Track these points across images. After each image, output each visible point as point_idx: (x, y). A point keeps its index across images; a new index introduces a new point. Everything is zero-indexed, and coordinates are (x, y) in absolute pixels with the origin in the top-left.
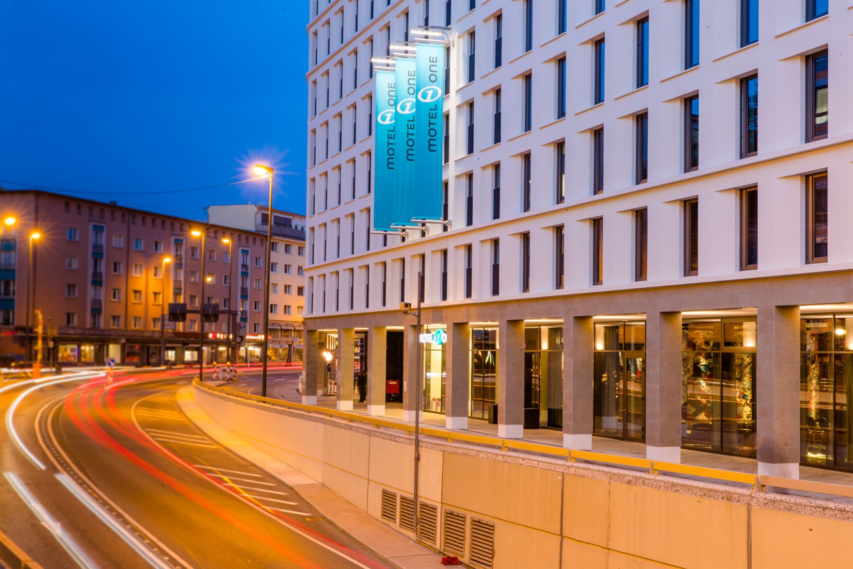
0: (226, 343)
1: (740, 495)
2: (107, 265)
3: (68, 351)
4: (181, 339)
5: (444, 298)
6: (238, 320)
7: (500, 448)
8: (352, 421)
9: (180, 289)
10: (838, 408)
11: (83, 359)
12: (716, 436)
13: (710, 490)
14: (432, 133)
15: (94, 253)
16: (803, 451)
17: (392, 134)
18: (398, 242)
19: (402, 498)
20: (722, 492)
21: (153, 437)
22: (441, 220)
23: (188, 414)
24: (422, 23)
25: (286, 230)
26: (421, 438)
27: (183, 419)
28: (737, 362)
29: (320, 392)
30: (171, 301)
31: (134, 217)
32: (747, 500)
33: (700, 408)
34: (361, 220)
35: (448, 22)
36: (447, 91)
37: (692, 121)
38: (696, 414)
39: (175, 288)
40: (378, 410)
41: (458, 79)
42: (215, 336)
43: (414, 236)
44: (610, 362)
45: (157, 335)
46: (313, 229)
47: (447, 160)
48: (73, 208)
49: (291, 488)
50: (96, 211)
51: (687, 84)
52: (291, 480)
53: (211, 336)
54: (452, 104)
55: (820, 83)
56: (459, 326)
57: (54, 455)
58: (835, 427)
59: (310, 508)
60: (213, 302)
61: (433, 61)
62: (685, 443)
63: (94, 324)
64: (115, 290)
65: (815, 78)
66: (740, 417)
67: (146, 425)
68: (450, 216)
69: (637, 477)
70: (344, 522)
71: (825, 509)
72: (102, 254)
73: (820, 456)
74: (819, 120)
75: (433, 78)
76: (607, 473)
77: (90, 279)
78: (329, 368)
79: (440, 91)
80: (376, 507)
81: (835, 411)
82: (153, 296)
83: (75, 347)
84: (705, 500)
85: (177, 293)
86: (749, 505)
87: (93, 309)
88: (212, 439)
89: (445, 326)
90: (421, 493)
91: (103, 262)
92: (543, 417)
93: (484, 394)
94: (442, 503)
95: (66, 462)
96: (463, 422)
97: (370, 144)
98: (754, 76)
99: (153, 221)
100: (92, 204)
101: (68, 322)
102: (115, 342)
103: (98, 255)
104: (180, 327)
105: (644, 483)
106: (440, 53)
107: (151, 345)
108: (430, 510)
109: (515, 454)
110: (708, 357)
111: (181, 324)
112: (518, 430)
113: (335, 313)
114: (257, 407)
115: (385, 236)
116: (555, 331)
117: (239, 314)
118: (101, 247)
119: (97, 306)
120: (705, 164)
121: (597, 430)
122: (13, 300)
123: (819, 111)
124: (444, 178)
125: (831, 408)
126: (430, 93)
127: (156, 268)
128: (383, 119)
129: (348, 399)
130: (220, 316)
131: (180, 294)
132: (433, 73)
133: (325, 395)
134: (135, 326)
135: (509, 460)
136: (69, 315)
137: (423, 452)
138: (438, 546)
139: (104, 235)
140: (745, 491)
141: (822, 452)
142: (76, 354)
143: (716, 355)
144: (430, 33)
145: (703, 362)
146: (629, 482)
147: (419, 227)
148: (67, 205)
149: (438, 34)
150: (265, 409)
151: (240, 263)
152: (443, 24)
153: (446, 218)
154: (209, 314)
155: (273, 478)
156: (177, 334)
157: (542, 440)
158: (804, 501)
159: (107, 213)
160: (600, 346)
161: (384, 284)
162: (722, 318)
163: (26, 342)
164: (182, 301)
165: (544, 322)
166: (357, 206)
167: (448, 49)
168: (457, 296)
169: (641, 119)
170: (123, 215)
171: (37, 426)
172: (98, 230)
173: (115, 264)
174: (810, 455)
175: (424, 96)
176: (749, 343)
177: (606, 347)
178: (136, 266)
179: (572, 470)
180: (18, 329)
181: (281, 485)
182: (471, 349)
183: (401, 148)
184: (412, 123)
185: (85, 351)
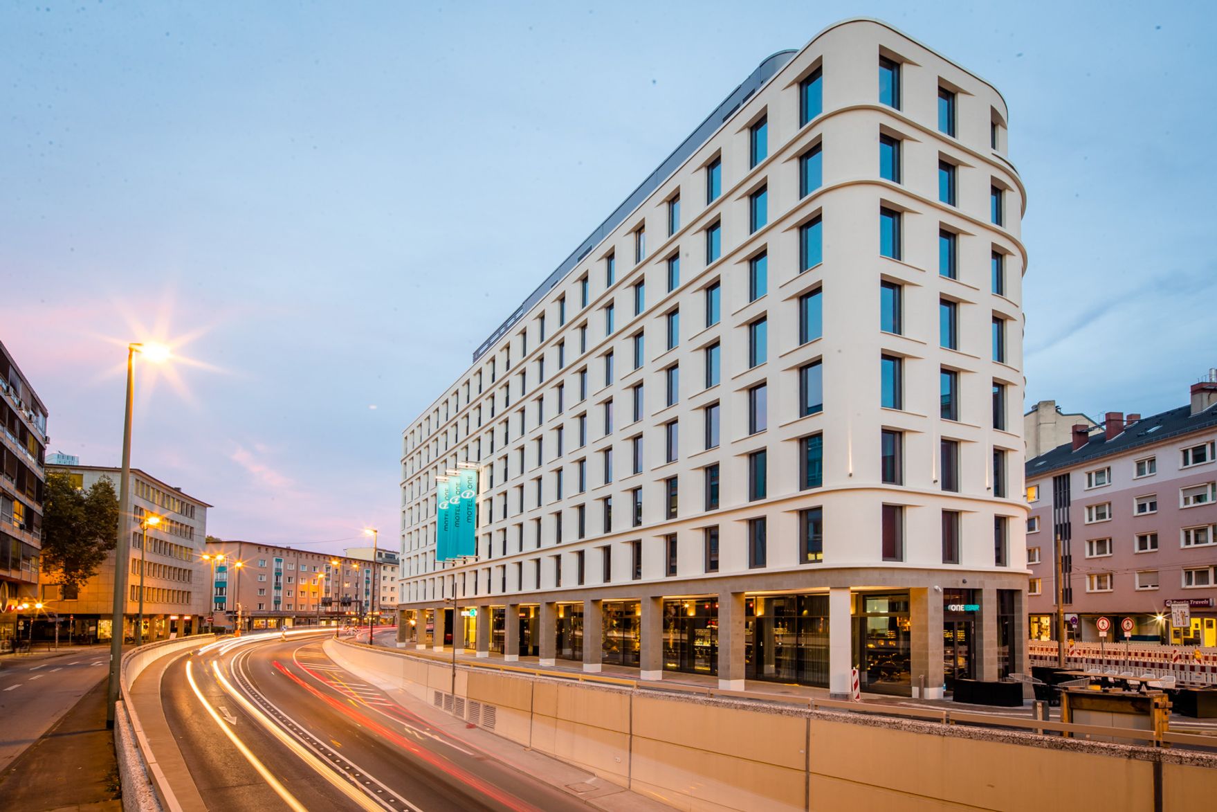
0: (356, 616)
1: (627, 691)
2: (284, 579)
3: (260, 623)
4: (329, 615)
5: (476, 594)
6: (364, 605)
7: (499, 669)
8: (419, 657)
9: (329, 590)
10: (683, 642)
11: (269, 627)
12: (621, 657)
13: (611, 689)
14: (469, 513)
15: (276, 573)
16: (665, 662)
17: (446, 514)
18: (451, 566)
19: (446, 695)
20: (617, 690)
21: (304, 667)
22: (474, 556)
23: (328, 655)
24: (465, 460)
25: (392, 560)
26: (456, 665)
27: (324, 657)
28: (632, 622)
29: (408, 640)
30: (324, 596)
31: (301, 554)
32: (630, 693)
33: (613, 644)
34: (431, 556)
35: (479, 459)
36: (478, 493)
37: (608, 509)
38: (612, 646)
39: (326, 590)
40: (439, 650)
41: (484, 486)
42: (349, 613)
43: (459, 563)
44: (566, 624)
45: (314, 613)
46: (403, 560)
47: (478, 527)
48: (263, 550)
49: (384, 691)
50: (278, 552)
51: (605, 492)
52: (384, 687)
53: (347, 613)
54: (480, 499)
55: (673, 493)
56: (485, 608)
57: (240, 680)
58: (681, 650)
59: (393, 701)
60: (349, 596)
61: (470, 479)
62: (604, 661)
63: (276, 608)
64: (289, 591)
65: (671, 491)
66: (634, 647)
67: (301, 660)
68: (479, 554)
69: (572, 683)
70: (413, 709)
71: (670, 696)
72: (281, 573)
73: (674, 665)
74: (673, 510)
75: (470, 487)
76: (556, 681)
77: (273, 586)
78: (414, 628)
79: (474, 493)
80: (431, 700)
81: (681, 643)
82: (312, 594)
83: (264, 621)
84: (608, 693)
85: (327, 592)
86: (631, 695)
87: (275, 602)
88: (340, 667)
89: (476, 607)
90: (456, 692)
91: (282, 577)
92: (530, 650)
93: (499, 639)
94: (467, 697)
95: (247, 683)
96: (486, 654)
97: (436, 519)
98: (640, 488)
99: (313, 556)
100: (275, 548)
101: (260, 608)
102: (289, 617)
103: (278, 574)
104: (329, 609)
105: (576, 685)
106: (474, 475)
107: (311, 619)
108: (461, 701)
109: (507, 672)
110: (617, 620)
111: (330, 607)
112: (516, 658)
113: (415, 601)
114: (367, 650)
115: (444, 564)
116: (537, 609)
117: (364, 602)
118: (280, 570)
119: (278, 600)
120: (615, 529)
121: (559, 656)
122: (225, 598)
123: (673, 506)
124: (476, 535)
125: (679, 641)
126: (468, 494)
127: (314, 580)
128: (443, 506)
129: (422, 643)
130: (352, 603)
131: (329, 593)
132: (470, 484)
133: (411, 641)
134: (301, 609)
135: (504, 676)
136: (260, 605)
137: (457, 672)
138: (465, 719)
139: (282, 564)
140: (629, 689)
141: (675, 663)
142: (265, 624)
143: (621, 619)
144: (469, 464)
145: (615, 622)
146: (568, 685)
147: (462, 559)
148: (259, 548)
149: (473, 465)
150: (370, 651)
151: (365, 576)
152: (476, 460)
153: (477, 555)
154: (346, 603)
155: (373, 686)
156: (327, 613)
157: (528, 661)
158: (660, 693)
159: (285, 553)
160: (561, 616)
161: (443, 587)
162: (624, 602)
163: (233, 619)
164: (330, 596)
165: (531, 605)
166: (427, 550)
167: (479, 473)
168: (483, 592)
169: (581, 508)
170: (294, 553)
171: (232, 664)
172: (279, 561)
173: (289, 578)
174: (669, 665)
175: (465, 495)
176: (639, 614)
177: (565, 615)
178: (302, 579)
179: (538, 680)
180: (228, 612)
181: (378, 690)
182: (492, 617)
183: (452, 520)
184: (458, 508)
185: (270, 623)
